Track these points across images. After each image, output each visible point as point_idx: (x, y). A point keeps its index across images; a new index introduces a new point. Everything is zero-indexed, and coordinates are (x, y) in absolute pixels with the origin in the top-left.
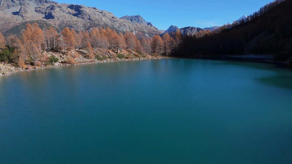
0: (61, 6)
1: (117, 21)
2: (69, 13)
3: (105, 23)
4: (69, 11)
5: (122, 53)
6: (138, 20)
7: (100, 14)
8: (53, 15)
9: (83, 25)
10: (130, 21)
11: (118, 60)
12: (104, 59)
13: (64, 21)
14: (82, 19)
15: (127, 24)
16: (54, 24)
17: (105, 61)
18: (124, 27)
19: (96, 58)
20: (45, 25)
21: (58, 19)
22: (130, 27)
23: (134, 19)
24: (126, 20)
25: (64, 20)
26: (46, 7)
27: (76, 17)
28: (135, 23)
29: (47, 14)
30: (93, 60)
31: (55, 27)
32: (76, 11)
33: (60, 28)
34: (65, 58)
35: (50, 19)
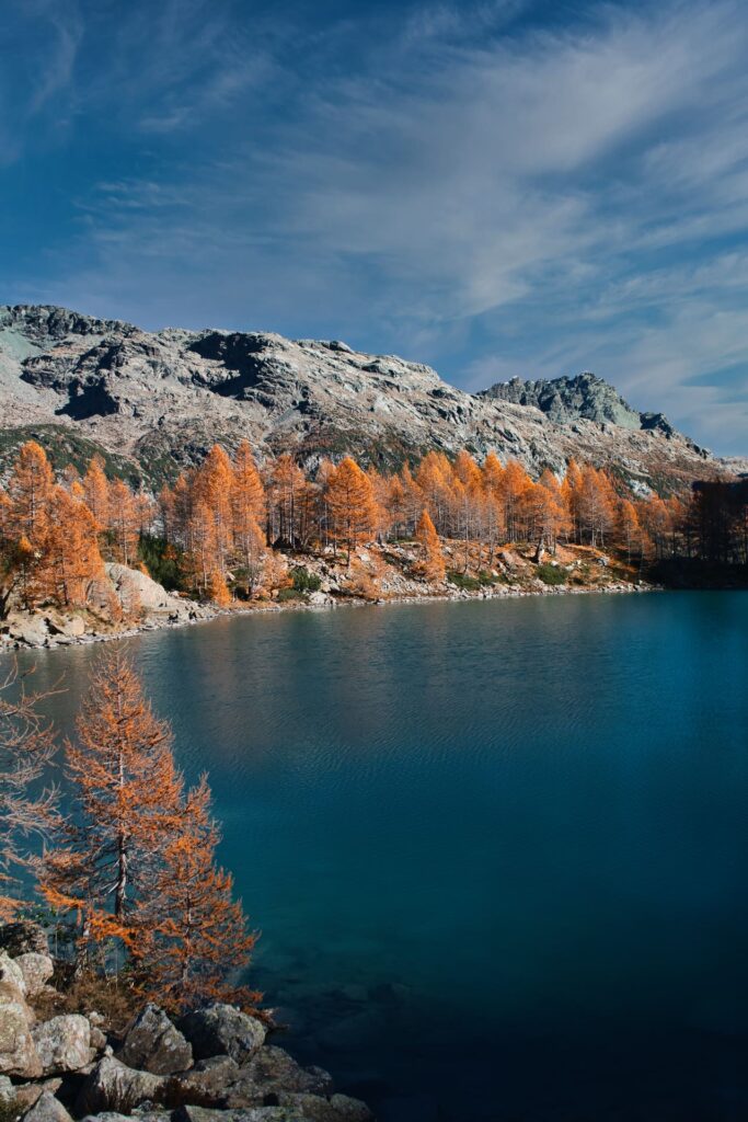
0: (156, 345)
1: (460, 411)
2: (197, 378)
3: (390, 428)
4: (194, 368)
5: (555, 563)
6: (587, 404)
7: (364, 375)
8: (112, 395)
9: (267, 440)
10: (535, 409)
11: (540, 590)
12: (486, 582)
13: (165, 422)
14: (265, 410)
15: (519, 428)
16: (115, 440)
17: (489, 593)
18: (501, 448)
19: (450, 581)
20: (70, 450)
21: (136, 415)
22: (538, 446)
23: (563, 395)
24: (512, 405)
25: (167, 417)
26: (76, 356)
27: (228, 401)
28: (570, 419)
29: (81, 392)
30: (443, 588)
31: (121, 457)
32: (229, 366)
33: (143, 464)
34: (340, 578)
35: (97, 418)
